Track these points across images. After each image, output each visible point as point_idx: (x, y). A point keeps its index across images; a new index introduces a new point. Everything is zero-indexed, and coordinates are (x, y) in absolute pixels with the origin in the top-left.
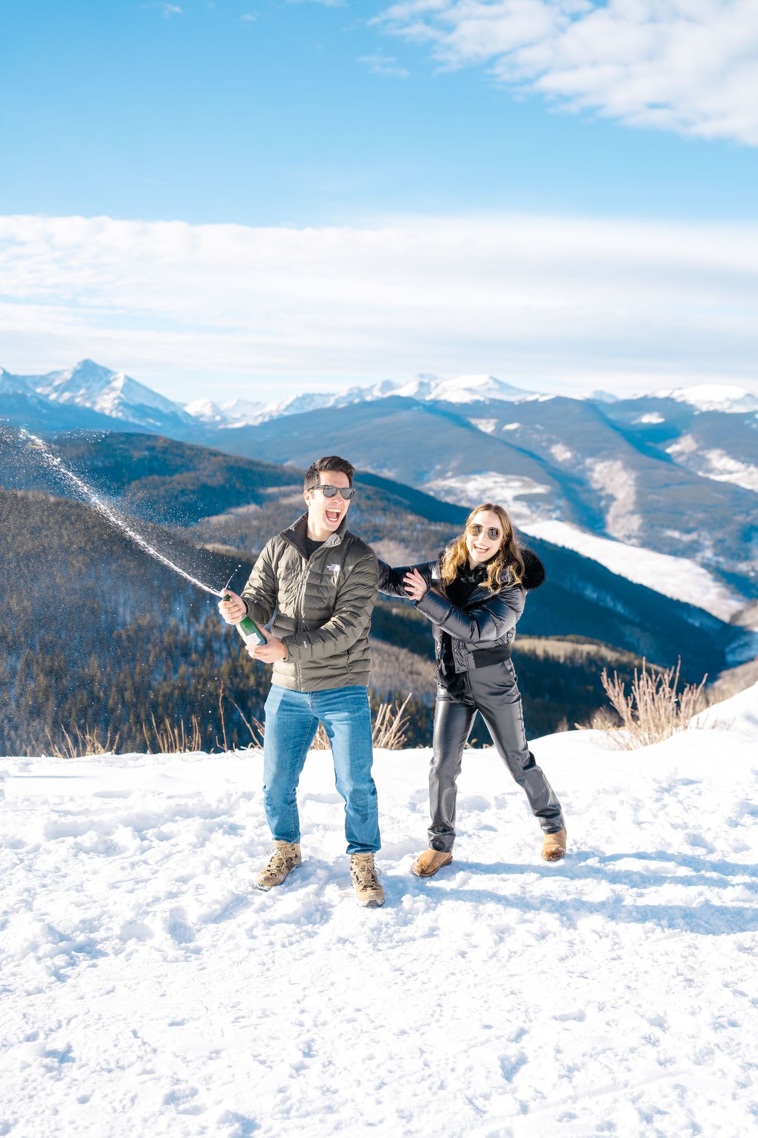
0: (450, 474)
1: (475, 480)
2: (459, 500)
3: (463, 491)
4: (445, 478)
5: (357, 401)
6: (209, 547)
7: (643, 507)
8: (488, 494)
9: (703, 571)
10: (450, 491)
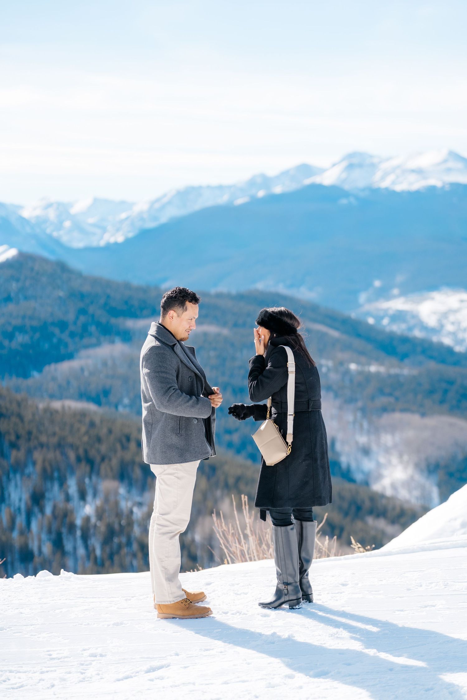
0: (396, 291)
1: (433, 299)
2: (410, 329)
3: (415, 316)
4: (389, 298)
5: (261, 194)
6: (57, 405)
8: (452, 318)
10: (398, 316)
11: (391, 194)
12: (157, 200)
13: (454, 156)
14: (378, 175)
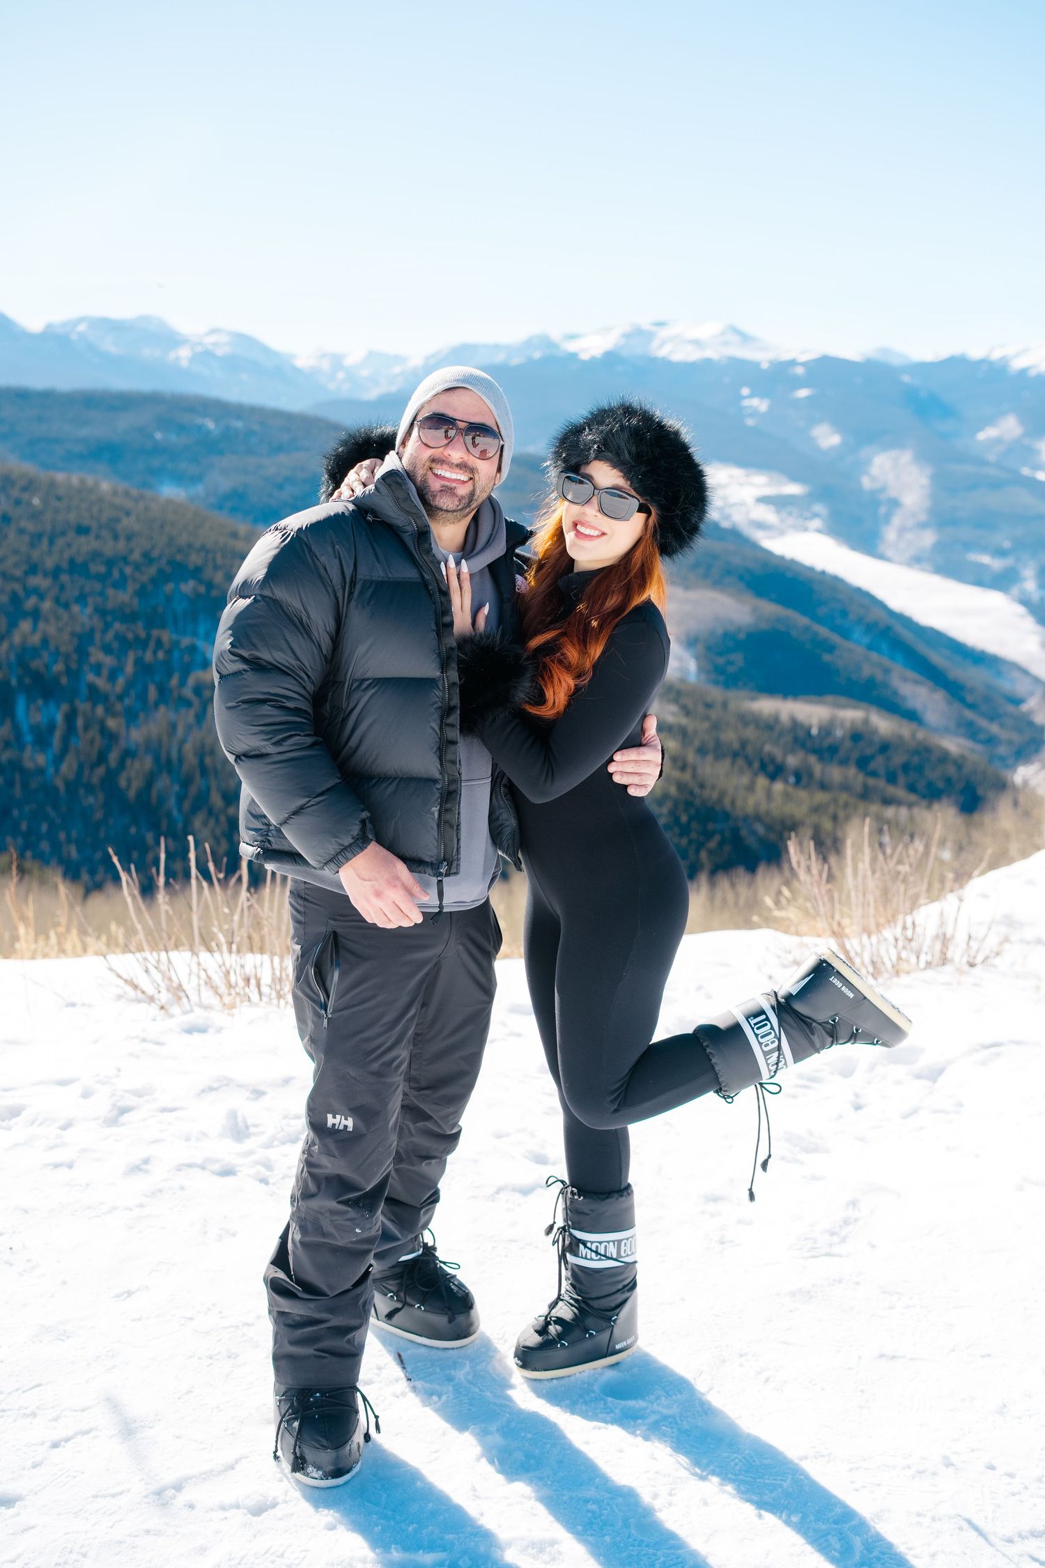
7: (940, 518)
9: (1021, 610)
11: (667, 364)
12: (433, 356)
13: (735, 330)
14: (656, 343)
